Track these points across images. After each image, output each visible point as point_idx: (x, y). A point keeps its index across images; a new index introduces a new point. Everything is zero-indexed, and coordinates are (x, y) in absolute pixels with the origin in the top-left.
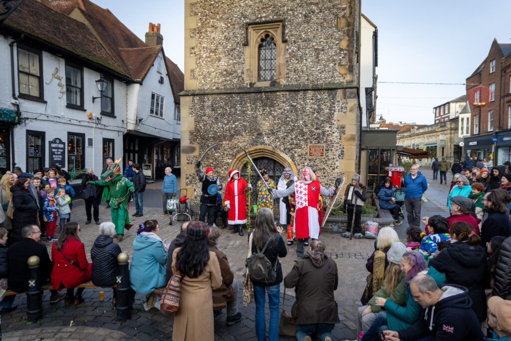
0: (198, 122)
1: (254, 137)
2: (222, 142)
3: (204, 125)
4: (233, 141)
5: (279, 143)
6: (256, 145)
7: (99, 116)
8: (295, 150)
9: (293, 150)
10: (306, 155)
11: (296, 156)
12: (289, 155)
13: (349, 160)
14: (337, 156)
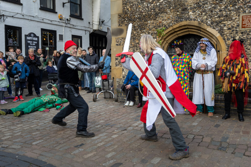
0: (126, 4)
1: (178, 13)
2: (147, 21)
3: (131, 7)
4: (157, 19)
5: (205, 17)
6: (181, 21)
7: (68, 18)
8: (224, 22)
9: (222, 23)
10: (237, 27)
11: (225, 30)
12: (217, 29)
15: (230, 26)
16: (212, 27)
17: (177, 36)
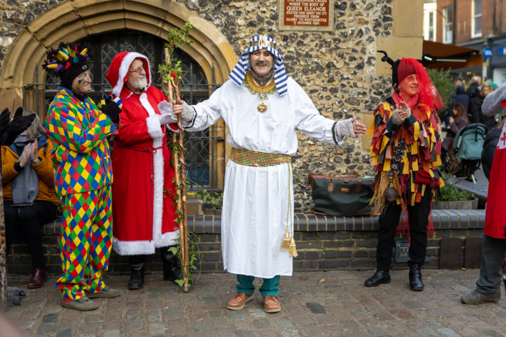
8: (238, 4)
9: (231, 4)
10: (272, 21)
11: (240, 26)
12: (217, 22)
13: (407, 37)
14: (369, 24)
15: (254, 18)
16: (204, 15)
17: (83, 34)
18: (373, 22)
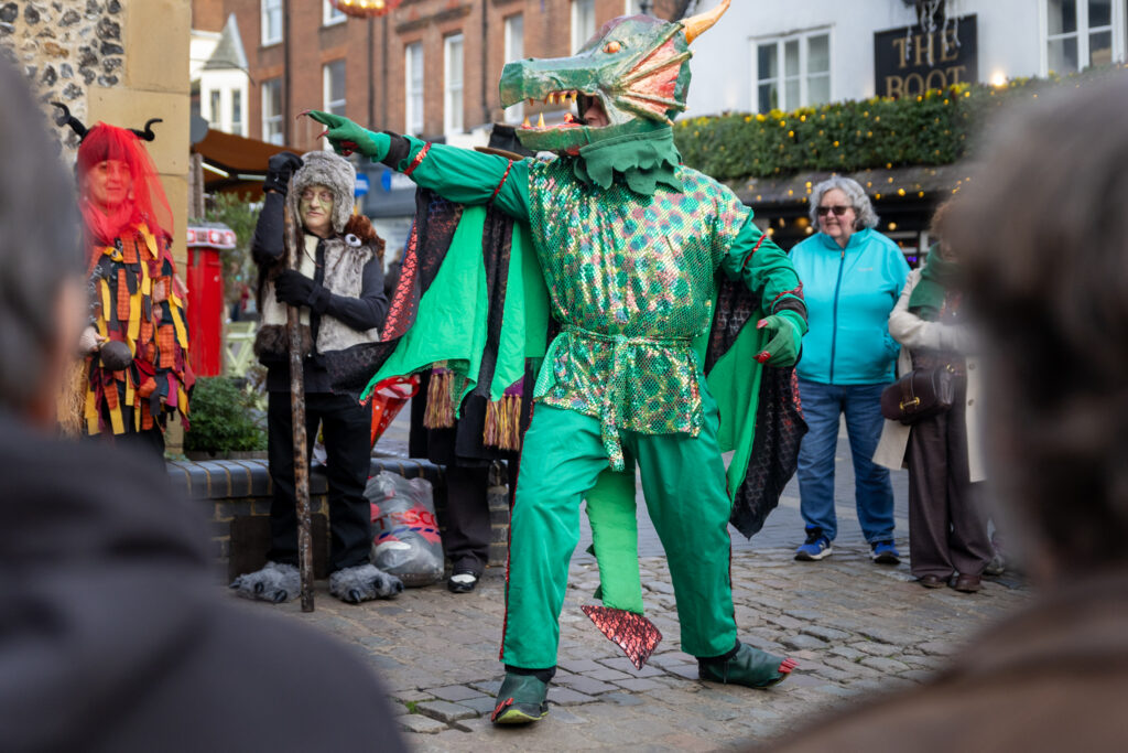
13: (155, 91)
14: (70, 57)
18: (79, 54)
